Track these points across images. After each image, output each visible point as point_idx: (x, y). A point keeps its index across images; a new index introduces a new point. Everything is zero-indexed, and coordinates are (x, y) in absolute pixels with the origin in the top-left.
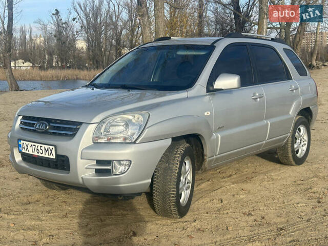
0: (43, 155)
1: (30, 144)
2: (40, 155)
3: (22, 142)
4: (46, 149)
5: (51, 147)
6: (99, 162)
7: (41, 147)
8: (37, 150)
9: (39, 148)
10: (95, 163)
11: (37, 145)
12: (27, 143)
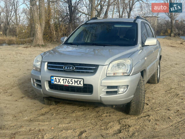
0: (73, 85)
1: (62, 79)
2: (70, 84)
3: (54, 78)
4: (76, 81)
5: (80, 80)
6: (109, 87)
7: (71, 80)
8: (68, 82)
9: (70, 81)
10: (106, 88)
11: (68, 79)
12: (59, 78)
